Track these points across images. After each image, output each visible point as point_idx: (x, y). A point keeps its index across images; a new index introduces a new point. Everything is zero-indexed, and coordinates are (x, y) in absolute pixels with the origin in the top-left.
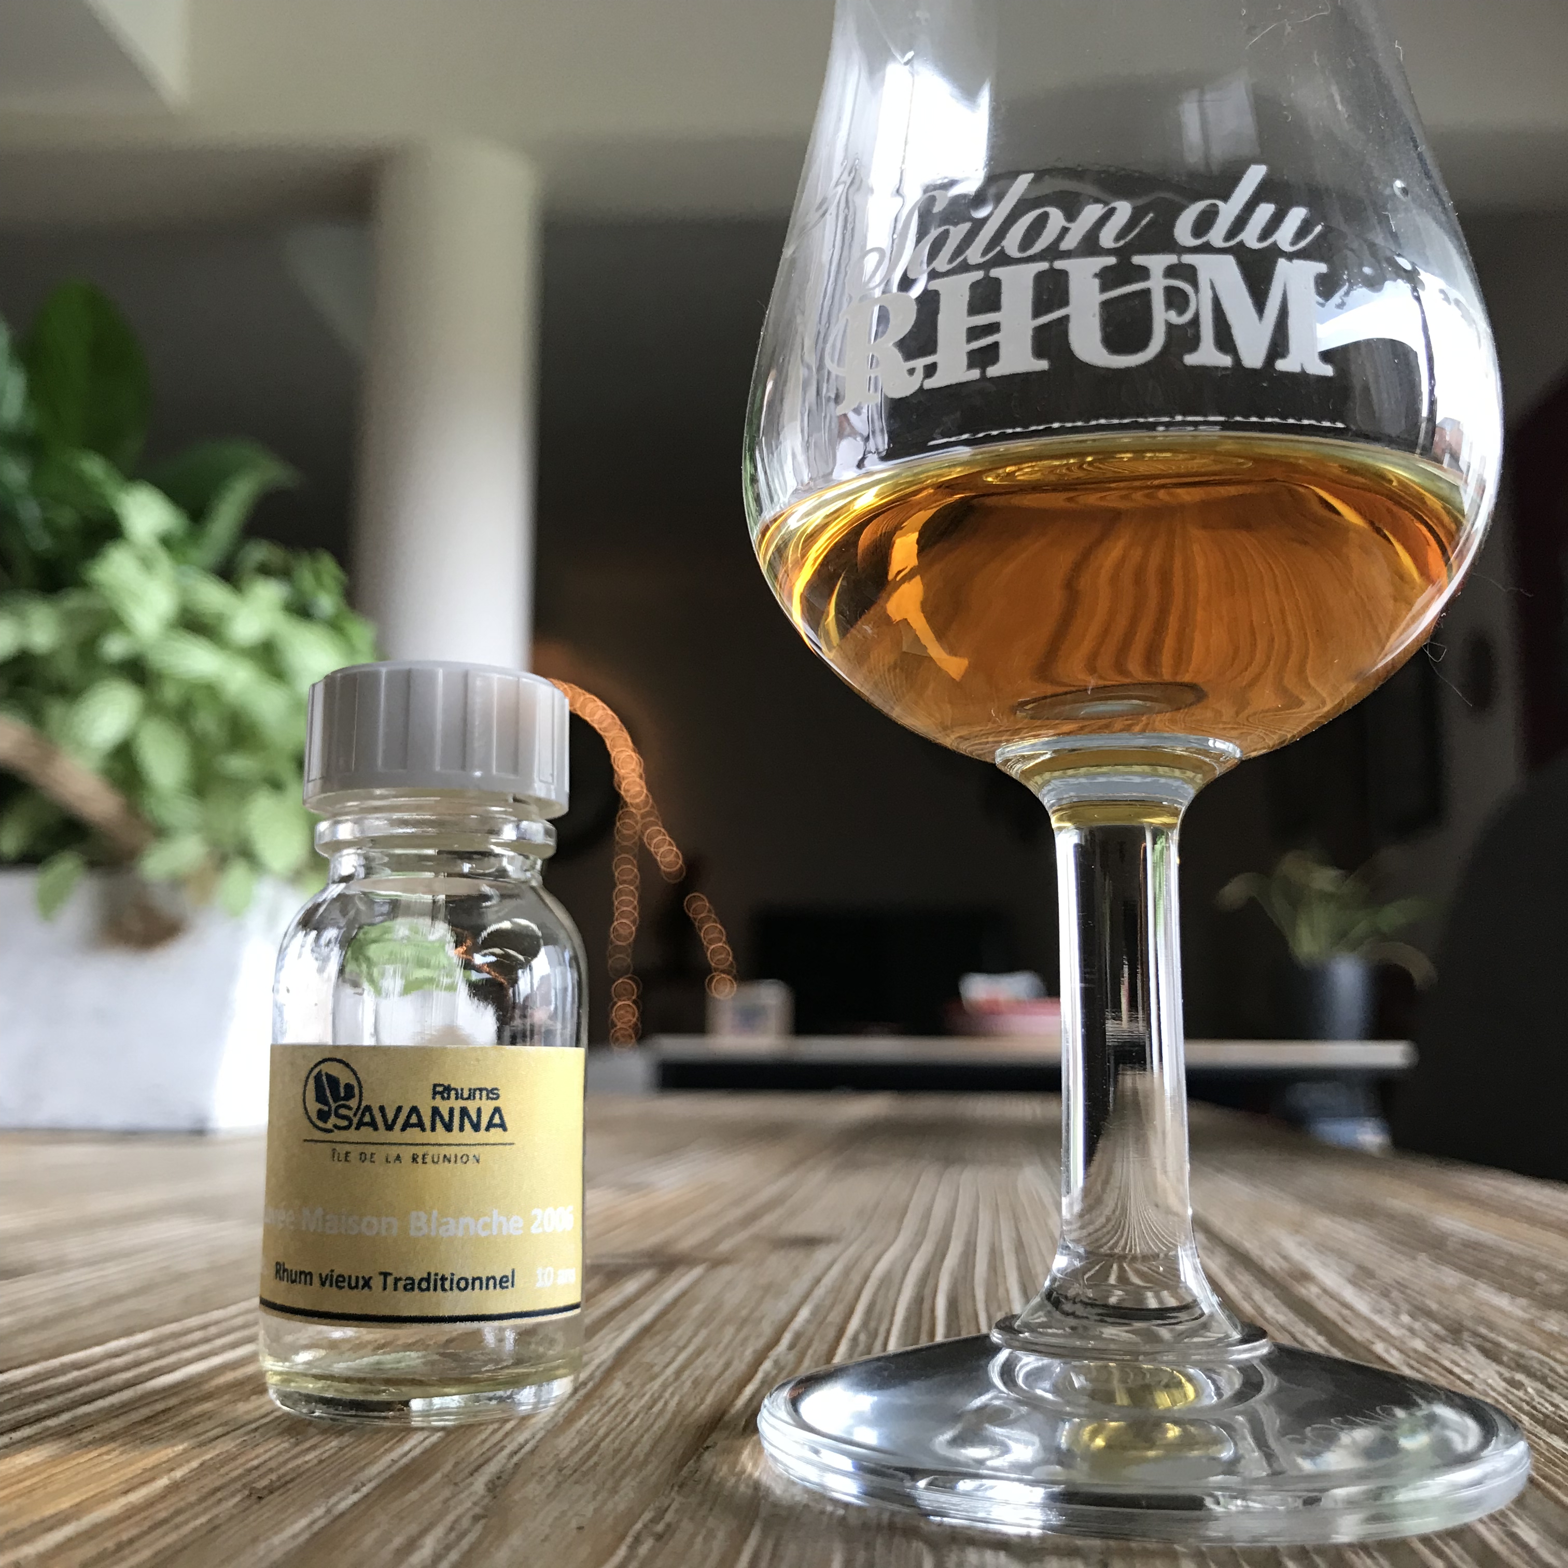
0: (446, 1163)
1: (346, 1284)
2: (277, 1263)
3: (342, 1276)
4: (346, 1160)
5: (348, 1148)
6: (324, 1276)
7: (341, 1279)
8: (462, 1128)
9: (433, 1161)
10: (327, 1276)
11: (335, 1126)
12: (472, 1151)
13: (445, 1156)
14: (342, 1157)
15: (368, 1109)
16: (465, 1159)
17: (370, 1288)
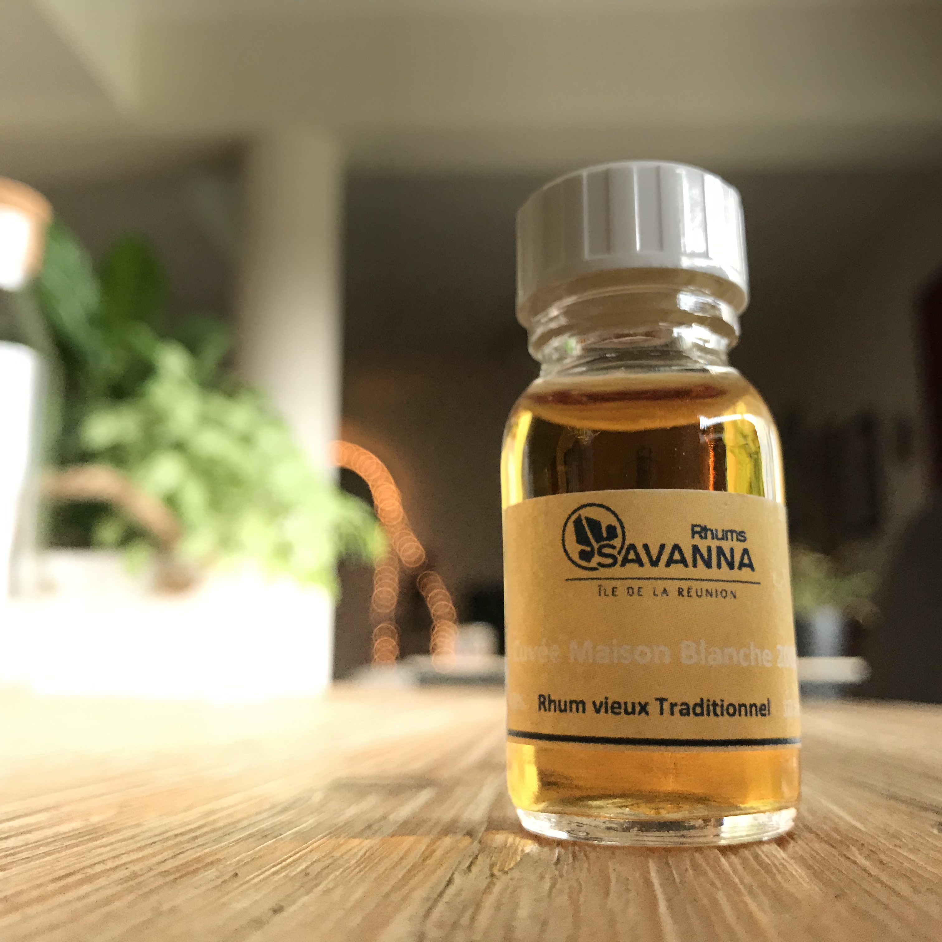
0: (709, 597)
1: (622, 711)
2: (540, 696)
3: (619, 703)
4: (613, 594)
5: (614, 583)
6: (598, 704)
7: (616, 705)
8: (719, 566)
9: (697, 595)
10: (601, 703)
11: (600, 564)
12: (729, 587)
13: (707, 591)
14: (609, 592)
15: (632, 547)
16: (724, 594)
17: (647, 713)
